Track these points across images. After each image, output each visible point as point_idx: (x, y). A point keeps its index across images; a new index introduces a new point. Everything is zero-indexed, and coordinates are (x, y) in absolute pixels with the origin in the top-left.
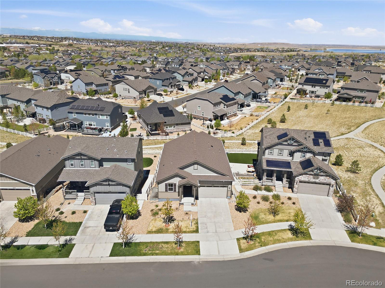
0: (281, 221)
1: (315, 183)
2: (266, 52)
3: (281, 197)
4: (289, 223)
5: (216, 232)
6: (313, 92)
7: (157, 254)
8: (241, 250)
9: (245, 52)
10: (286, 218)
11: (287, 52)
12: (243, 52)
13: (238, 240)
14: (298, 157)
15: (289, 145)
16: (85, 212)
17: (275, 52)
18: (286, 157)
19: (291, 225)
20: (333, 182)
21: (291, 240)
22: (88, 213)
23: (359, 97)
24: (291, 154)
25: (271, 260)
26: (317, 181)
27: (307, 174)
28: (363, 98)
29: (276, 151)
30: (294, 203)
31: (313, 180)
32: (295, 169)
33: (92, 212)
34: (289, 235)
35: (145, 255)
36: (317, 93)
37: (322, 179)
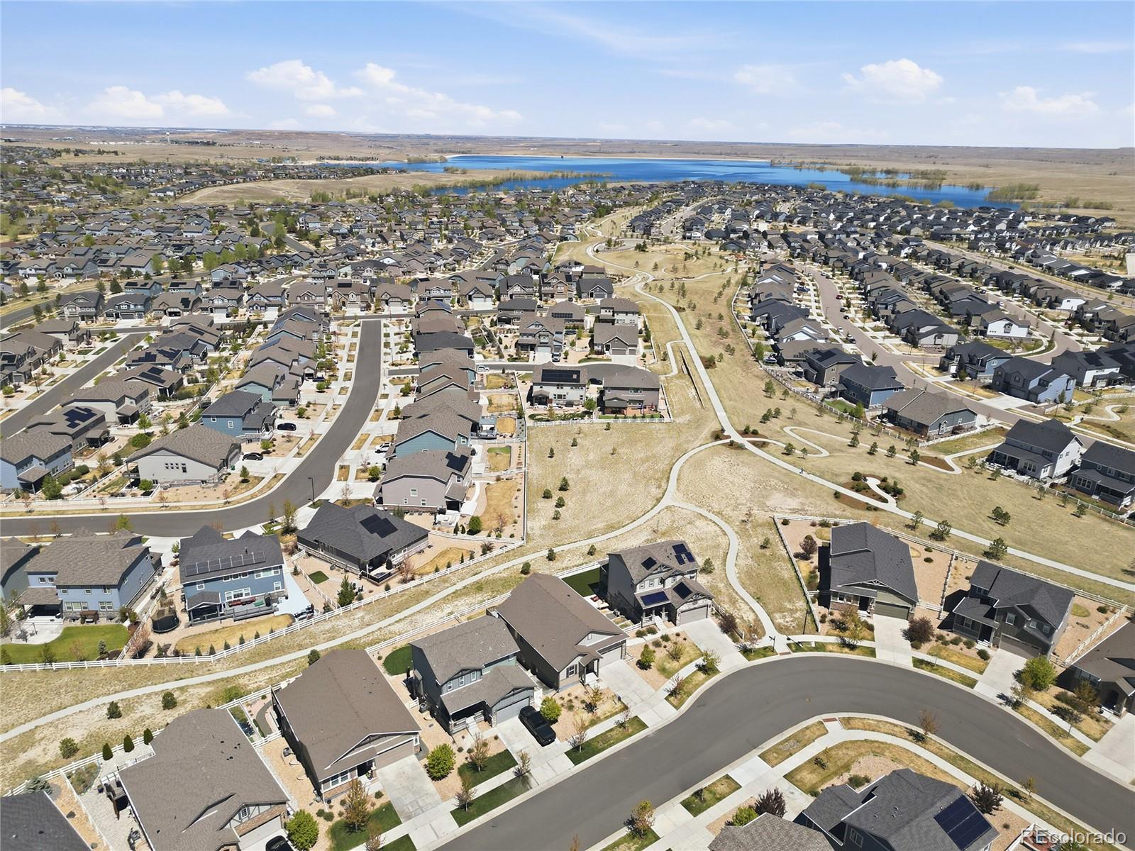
0: (686, 664)
1: (695, 609)
2: (300, 178)
3: (671, 637)
4: (694, 663)
5: (643, 700)
6: (560, 397)
7: (614, 744)
8: (677, 708)
9: (238, 182)
10: (688, 659)
11: (356, 176)
12: (232, 183)
13: (666, 699)
14: (670, 583)
15: (659, 573)
16: (496, 738)
17: (325, 177)
18: (657, 587)
19: (697, 665)
20: (709, 602)
21: (706, 680)
22: (499, 736)
23: (635, 401)
24: (663, 581)
25: (704, 705)
26: (696, 606)
27: (686, 602)
28: (641, 402)
29: (647, 583)
30: (685, 639)
31: (693, 607)
32: (673, 598)
33: (504, 735)
34: (701, 676)
35: (604, 749)
36: (569, 398)
37: (701, 603)
